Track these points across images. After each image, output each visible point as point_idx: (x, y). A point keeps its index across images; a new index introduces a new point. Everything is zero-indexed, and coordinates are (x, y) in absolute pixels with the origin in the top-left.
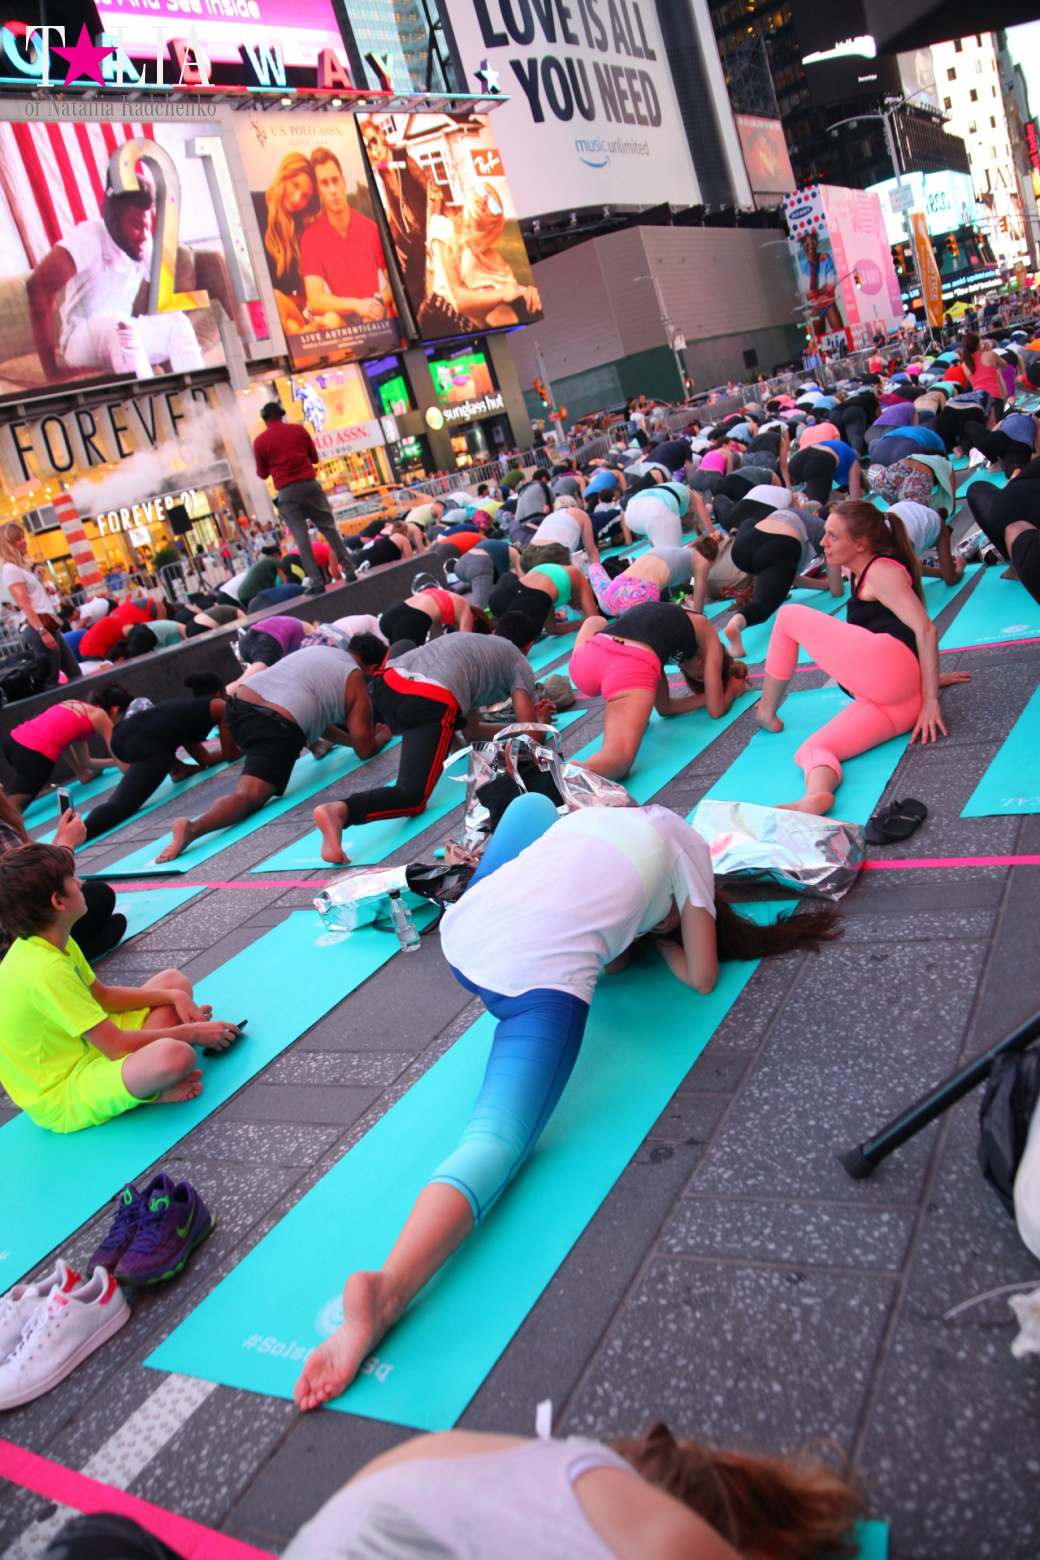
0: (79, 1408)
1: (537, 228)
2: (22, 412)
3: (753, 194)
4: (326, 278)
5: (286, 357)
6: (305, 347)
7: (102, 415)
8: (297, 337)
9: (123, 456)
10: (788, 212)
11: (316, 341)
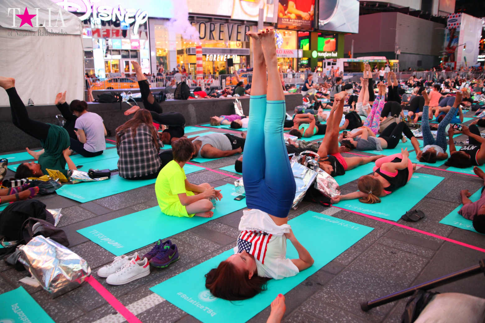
0: (130, 291)
1: (365, 5)
2: (195, 19)
3: (439, 11)
4: (296, 3)
5: (276, 24)
6: (283, 22)
7: (217, 26)
8: (281, 18)
9: (220, 39)
10: (449, 19)
11: (286, 21)
